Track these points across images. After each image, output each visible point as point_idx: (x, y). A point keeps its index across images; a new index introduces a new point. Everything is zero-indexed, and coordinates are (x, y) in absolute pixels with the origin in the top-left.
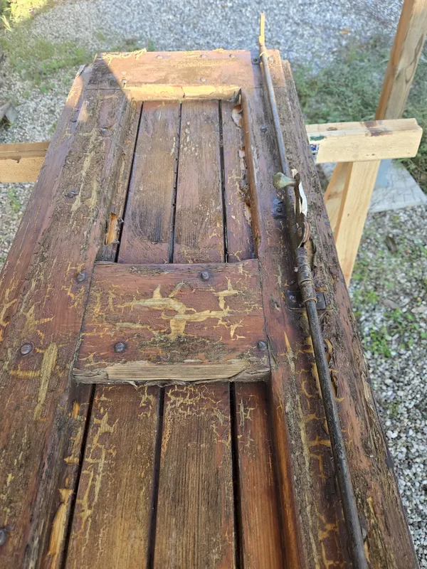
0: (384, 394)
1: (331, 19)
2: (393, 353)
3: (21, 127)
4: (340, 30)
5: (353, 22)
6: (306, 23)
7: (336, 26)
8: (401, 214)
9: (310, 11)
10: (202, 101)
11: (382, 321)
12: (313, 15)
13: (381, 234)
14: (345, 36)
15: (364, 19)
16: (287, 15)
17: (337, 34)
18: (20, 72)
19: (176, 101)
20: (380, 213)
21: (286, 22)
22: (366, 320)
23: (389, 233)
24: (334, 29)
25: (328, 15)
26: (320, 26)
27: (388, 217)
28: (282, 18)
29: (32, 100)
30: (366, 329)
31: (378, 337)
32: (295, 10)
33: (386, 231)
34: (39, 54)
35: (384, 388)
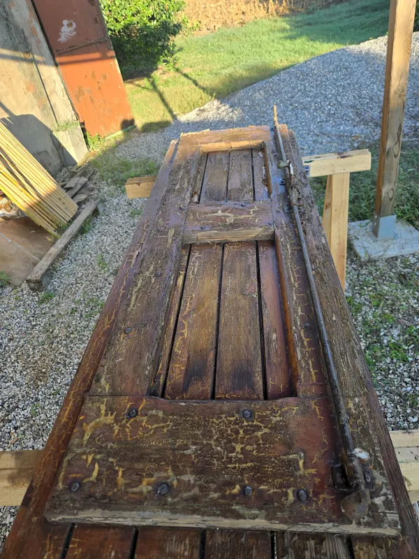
0: (404, 389)
1: (344, 130)
2: (410, 359)
3: (107, 215)
4: (351, 137)
5: (362, 130)
6: (324, 134)
7: (349, 134)
8: (411, 258)
9: (328, 126)
10: (242, 149)
11: (399, 335)
12: (329, 129)
13: (394, 273)
14: (357, 141)
15: (371, 128)
16: (308, 130)
17: (350, 139)
18: (107, 181)
19: (227, 151)
20: (392, 258)
21: (308, 134)
22: (385, 335)
23: (401, 271)
24: (347, 136)
25: (342, 127)
26: (336, 135)
27: (399, 260)
28: (304, 132)
29: (116, 198)
30: (385, 341)
31: (397, 347)
32: (315, 126)
33: (398, 270)
34: (121, 168)
35: (404, 384)
